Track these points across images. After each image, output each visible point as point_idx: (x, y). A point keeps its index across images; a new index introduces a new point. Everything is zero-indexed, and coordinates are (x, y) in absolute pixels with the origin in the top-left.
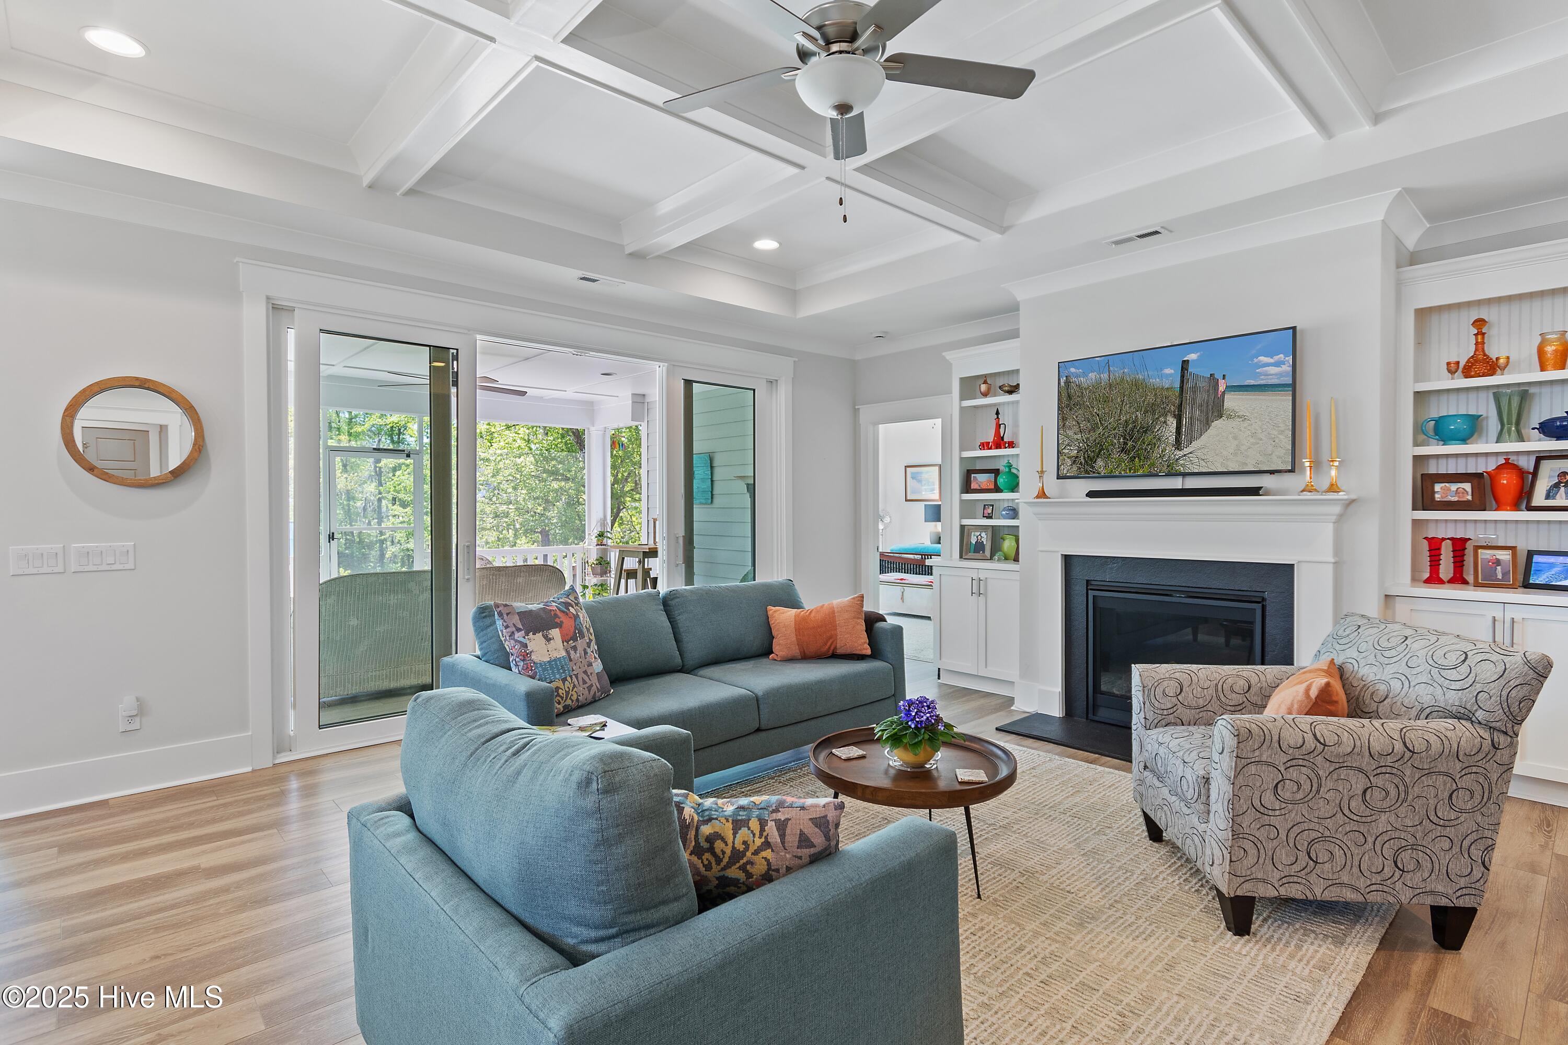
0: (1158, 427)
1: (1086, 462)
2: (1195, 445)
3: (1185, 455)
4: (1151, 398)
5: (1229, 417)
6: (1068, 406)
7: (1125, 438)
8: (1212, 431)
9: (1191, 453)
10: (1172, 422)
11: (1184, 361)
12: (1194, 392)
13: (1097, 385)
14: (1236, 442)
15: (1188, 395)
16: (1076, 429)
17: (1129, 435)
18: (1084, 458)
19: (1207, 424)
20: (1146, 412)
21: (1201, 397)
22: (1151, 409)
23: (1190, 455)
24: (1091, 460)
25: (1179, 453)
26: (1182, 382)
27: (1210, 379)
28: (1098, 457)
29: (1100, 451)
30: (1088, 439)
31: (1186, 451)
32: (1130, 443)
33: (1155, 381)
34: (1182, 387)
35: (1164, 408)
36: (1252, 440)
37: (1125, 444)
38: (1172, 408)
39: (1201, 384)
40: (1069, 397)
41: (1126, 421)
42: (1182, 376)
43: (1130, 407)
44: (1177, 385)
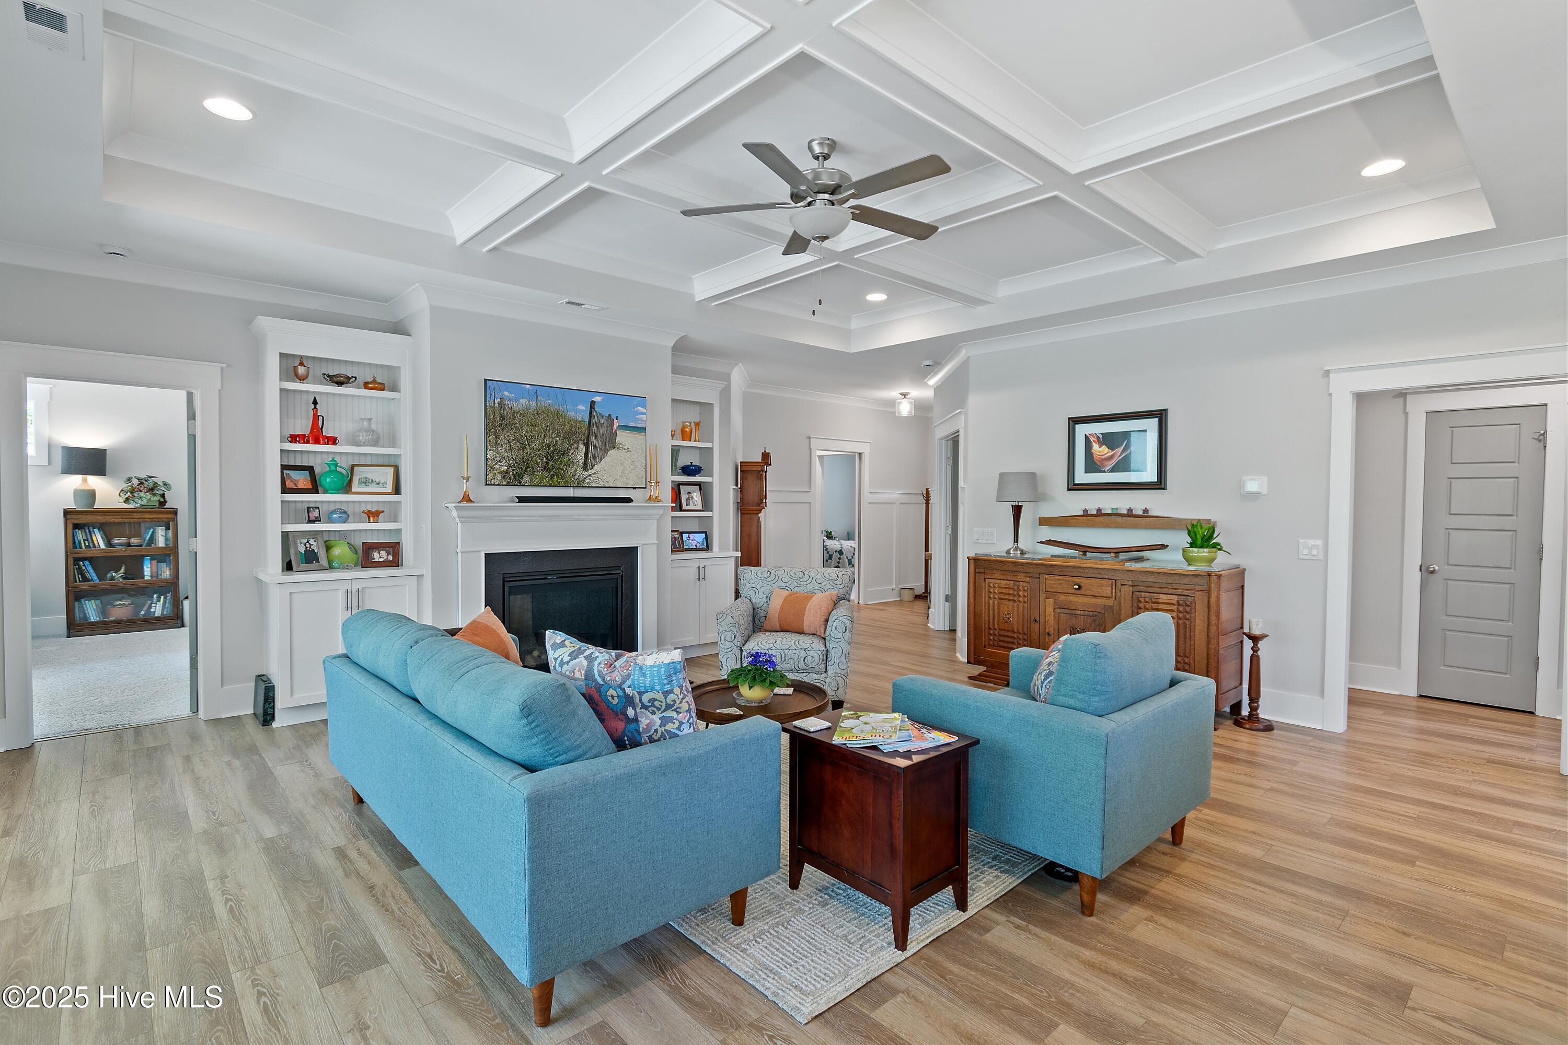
0: (572, 452)
1: (514, 477)
2: (597, 467)
3: (590, 475)
4: (568, 427)
5: (619, 448)
6: (501, 425)
7: (547, 459)
8: (607, 458)
9: (593, 474)
10: (582, 449)
11: (592, 402)
12: (598, 427)
13: (525, 412)
14: (622, 468)
15: (594, 429)
16: (507, 447)
17: (550, 457)
18: (513, 474)
19: (605, 452)
20: (564, 437)
21: (602, 431)
22: (568, 436)
23: (593, 476)
24: (519, 476)
25: (586, 473)
26: (590, 417)
27: (608, 418)
28: (524, 473)
29: (527, 468)
30: (517, 457)
31: (591, 472)
32: (551, 463)
33: (571, 414)
34: (590, 422)
35: (577, 437)
36: (632, 467)
37: (547, 463)
38: (583, 437)
39: (602, 421)
40: (502, 418)
41: (548, 444)
42: (591, 413)
43: (552, 433)
44: (587, 420)
